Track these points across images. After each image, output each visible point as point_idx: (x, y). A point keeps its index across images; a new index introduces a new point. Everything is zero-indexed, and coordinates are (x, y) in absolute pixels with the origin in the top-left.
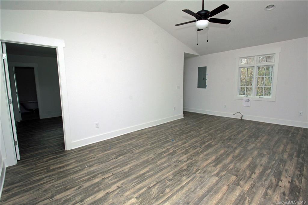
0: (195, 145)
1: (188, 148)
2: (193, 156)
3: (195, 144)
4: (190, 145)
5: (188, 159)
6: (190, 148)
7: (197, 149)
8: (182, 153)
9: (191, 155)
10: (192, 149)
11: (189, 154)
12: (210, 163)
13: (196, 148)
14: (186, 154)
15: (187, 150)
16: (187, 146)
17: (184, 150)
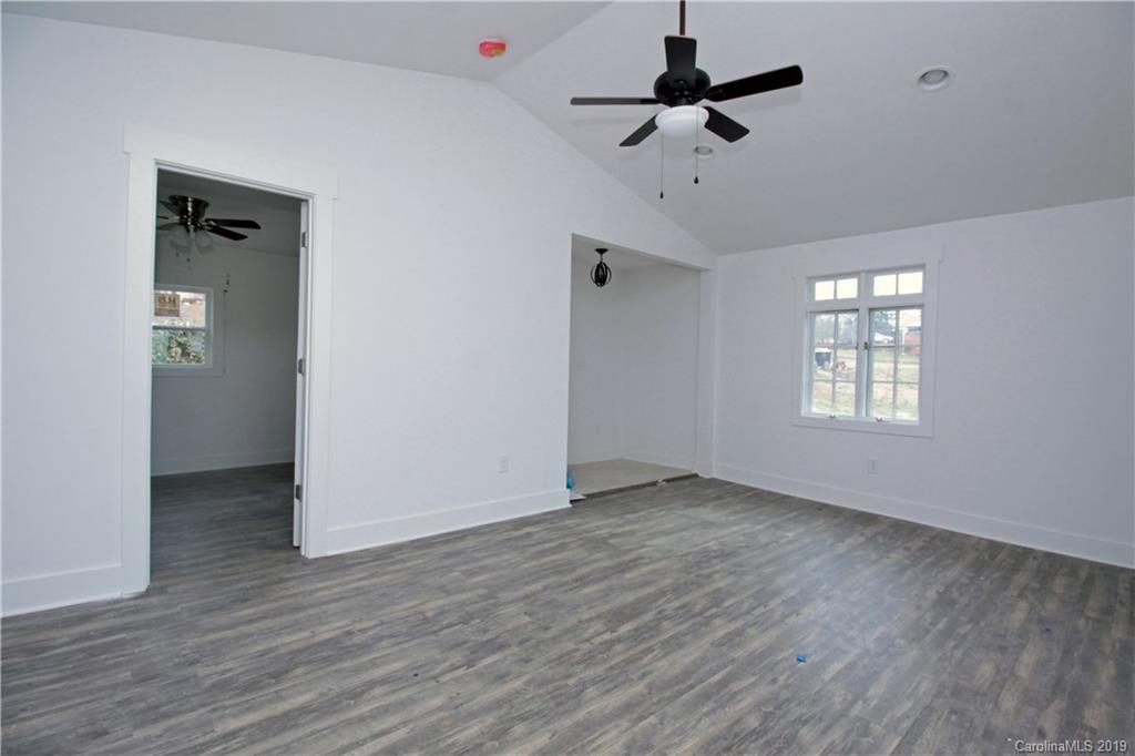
0: (681, 623)
1: (714, 610)
2: (693, 584)
3: (682, 628)
4: (706, 625)
5: (709, 576)
6: (706, 609)
7: (676, 604)
8: (730, 594)
9: (700, 586)
10: (695, 605)
11: (708, 589)
12: (647, 564)
13: (681, 612)
14: (718, 590)
15: (716, 605)
16: (717, 622)
17: (727, 604)
